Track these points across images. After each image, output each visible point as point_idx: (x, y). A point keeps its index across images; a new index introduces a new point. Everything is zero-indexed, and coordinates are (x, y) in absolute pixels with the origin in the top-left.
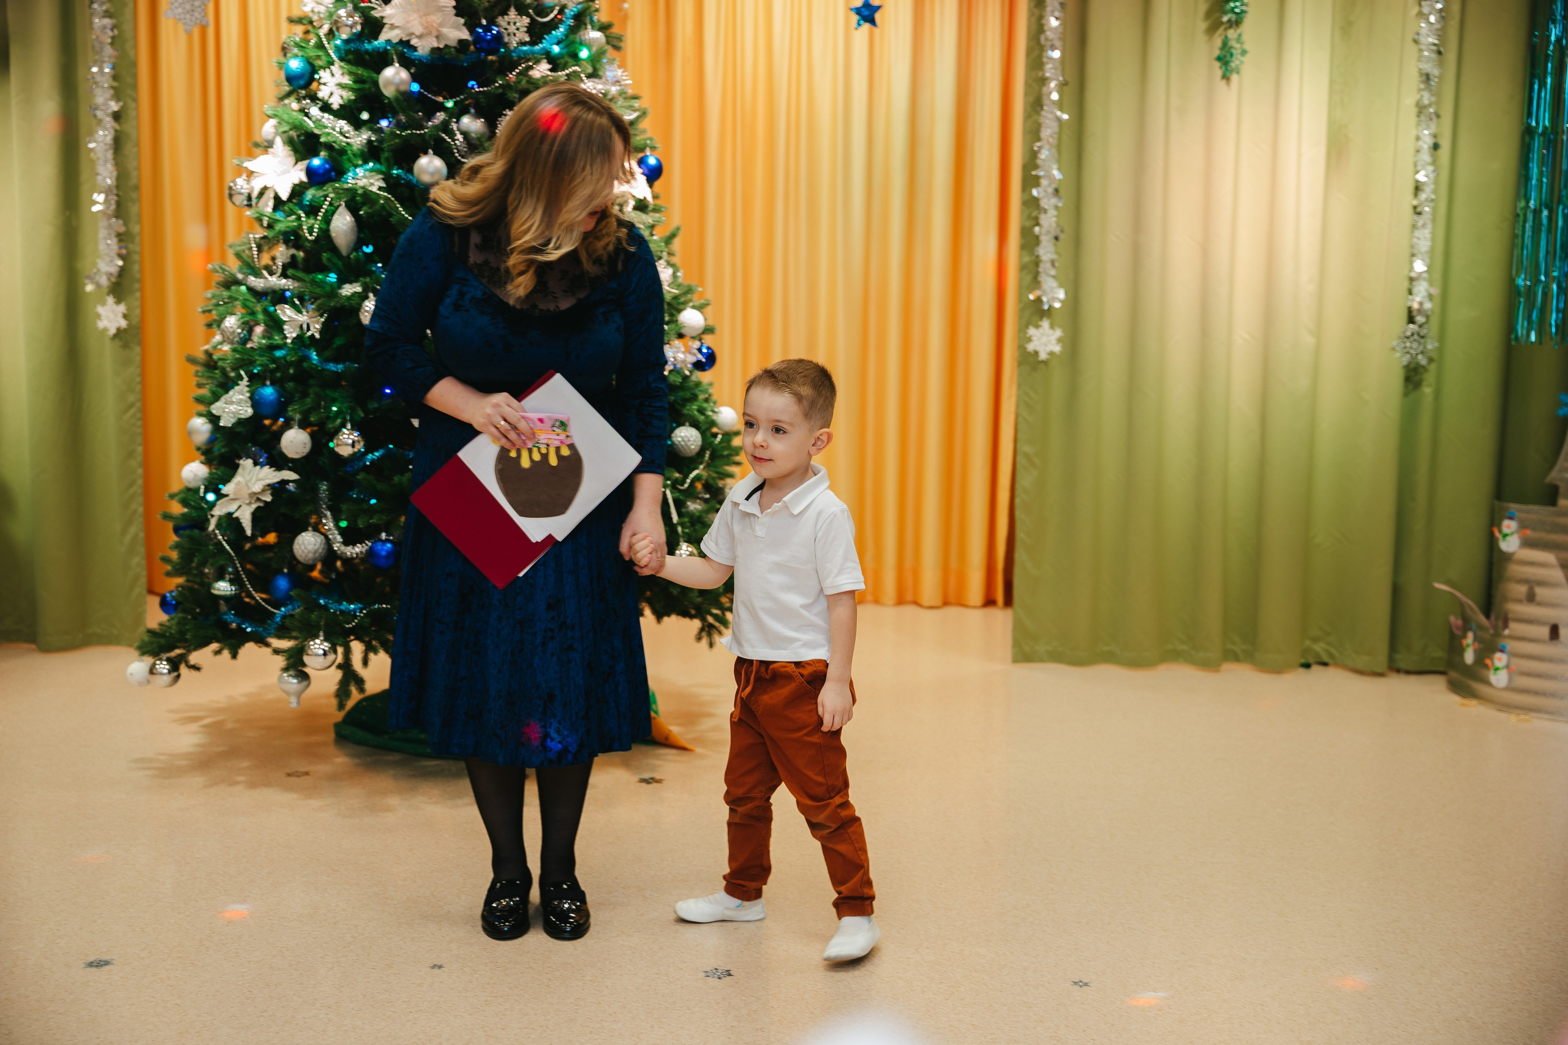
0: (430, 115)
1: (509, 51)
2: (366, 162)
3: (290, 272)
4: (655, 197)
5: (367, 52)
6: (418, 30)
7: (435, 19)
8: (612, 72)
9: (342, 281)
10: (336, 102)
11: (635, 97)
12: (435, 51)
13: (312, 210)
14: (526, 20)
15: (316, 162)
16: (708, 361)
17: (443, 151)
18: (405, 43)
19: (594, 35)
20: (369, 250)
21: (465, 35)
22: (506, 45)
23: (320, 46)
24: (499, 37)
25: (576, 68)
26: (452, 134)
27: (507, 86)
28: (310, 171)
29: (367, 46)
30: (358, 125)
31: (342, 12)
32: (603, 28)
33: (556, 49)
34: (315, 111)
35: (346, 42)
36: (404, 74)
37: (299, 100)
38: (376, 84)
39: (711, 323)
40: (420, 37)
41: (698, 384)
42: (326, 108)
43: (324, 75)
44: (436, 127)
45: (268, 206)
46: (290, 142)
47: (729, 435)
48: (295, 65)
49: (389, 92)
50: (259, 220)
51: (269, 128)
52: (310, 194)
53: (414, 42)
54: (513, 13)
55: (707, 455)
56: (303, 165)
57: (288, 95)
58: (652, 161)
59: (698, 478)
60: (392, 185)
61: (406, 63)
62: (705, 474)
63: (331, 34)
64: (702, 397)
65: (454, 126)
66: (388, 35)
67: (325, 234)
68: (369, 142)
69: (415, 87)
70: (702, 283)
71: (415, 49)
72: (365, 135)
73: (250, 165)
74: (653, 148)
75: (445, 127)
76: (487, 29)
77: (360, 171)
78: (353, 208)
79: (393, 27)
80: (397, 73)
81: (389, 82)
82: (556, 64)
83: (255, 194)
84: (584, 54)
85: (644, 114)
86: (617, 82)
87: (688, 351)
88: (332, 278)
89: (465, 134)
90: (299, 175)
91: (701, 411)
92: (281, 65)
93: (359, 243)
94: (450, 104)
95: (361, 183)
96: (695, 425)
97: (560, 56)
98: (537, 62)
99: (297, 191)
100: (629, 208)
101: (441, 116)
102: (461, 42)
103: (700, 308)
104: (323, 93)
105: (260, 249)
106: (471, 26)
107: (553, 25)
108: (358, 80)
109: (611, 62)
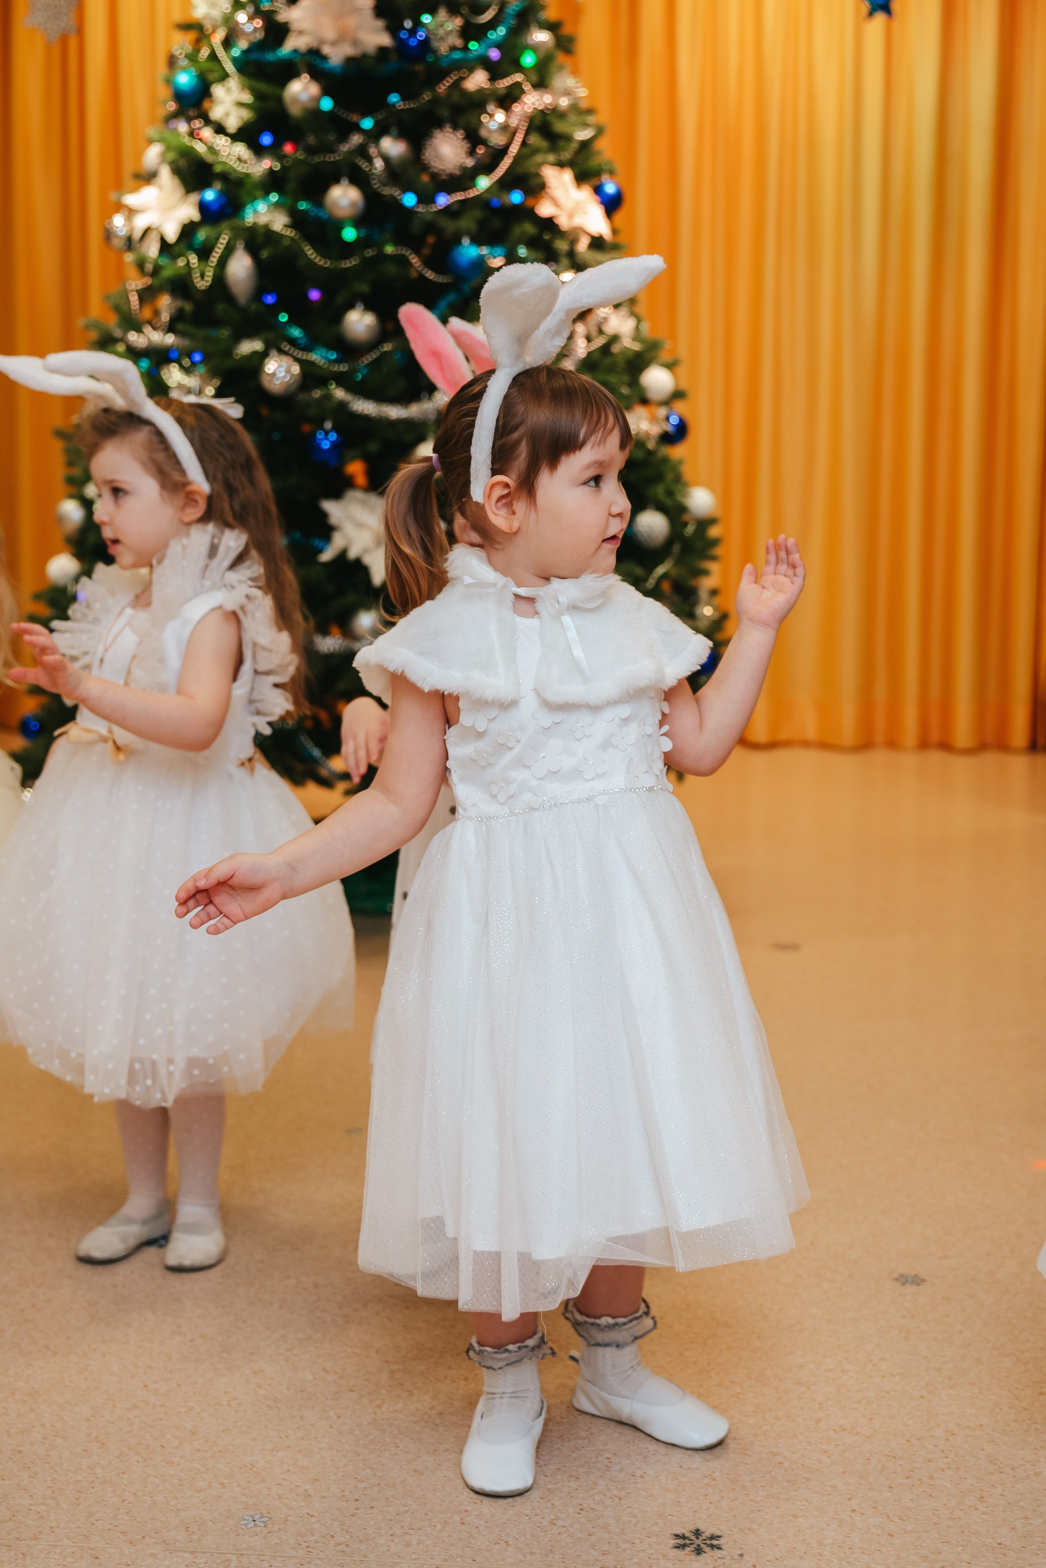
0: (344, 137)
1: (438, 58)
2: (267, 193)
3: (179, 327)
4: (615, 231)
5: (270, 63)
6: (330, 34)
7: (352, 22)
8: (564, 80)
9: (239, 335)
10: (233, 124)
11: (590, 111)
12: (350, 61)
13: (204, 253)
14: (458, 22)
15: (210, 195)
16: (680, 433)
17: (359, 179)
18: (315, 53)
19: (541, 37)
20: (270, 299)
21: (385, 40)
22: (434, 52)
23: (213, 56)
24: (425, 44)
25: (518, 77)
26: (370, 160)
27: (436, 101)
28: (203, 207)
29: (270, 57)
30: (258, 151)
31: (242, 17)
32: (553, 27)
33: (494, 54)
34: (207, 133)
35: (245, 52)
36: (314, 89)
37: (189, 120)
38: (280, 100)
39: (684, 385)
40: (334, 43)
41: (665, 460)
42: (220, 129)
43: (218, 91)
44: (352, 152)
45: (152, 250)
46: (177, 171)
47: (704, 524)
48: (185, 79)
49: (295, 110)
50: (140, 265)
51: (153, 154)
52: (202, 235)
53: (326, 50)
54: (442, 13)
55: (676, 548)
56: (194, 198)
57: (175, 115)
58: (610, 188)
59: (664, 576)
60: (298, 220)
61: (317, 74)
62: (674, 573)
63: (227, 43)
64: (669, 476)
65: (373, 151)
66: (293, 44)
67: (220, 280)
68: (271, 171)
69: (327, 104)
70: (673, 334)
71: (325, 58)
72: (267, 163)
73: (131, 200)
74: (611, 173)
75: (362, 152)
76: (413, 32)
77: (261, 206)
78: (253, 250)
79: (301, 33)
80: (305, 88)
81: (295, 100)
82: (495, 71)
83: (137, 235)
84: (528, 60)
85: (600, 131)
86: (567, 93)
87: (653, 419)
88: (224, 333)
89: (386, 159)
90: (189, 211)
91: (670, 493)
92: (169, 81)
93: (259, 292)
94: (367, 123)
95: (263, 220)
96: (661, 508)
97: (498, 63)
98: (471, 70)
99: (188, 230)
100: (583, 245)
101: (356, 139)
102: (382, 50)
103: (671, 366)
104: (216, 113)
105: (142, 300)
106: (394, 28)
107: (492, 25)
108: (259, 96)
109: (561, 68)
